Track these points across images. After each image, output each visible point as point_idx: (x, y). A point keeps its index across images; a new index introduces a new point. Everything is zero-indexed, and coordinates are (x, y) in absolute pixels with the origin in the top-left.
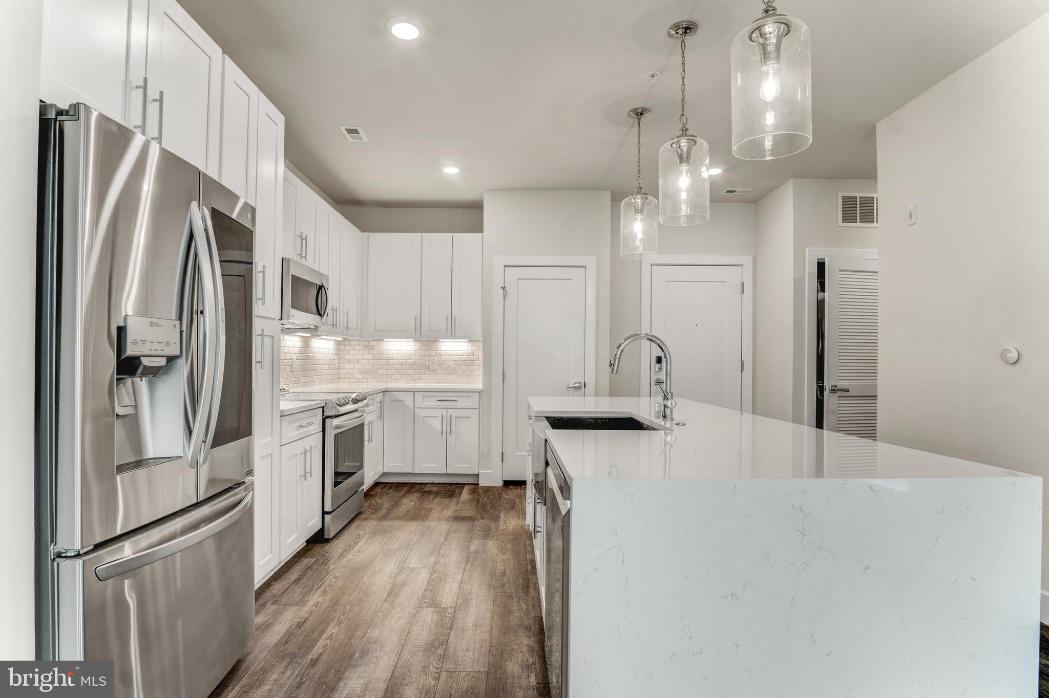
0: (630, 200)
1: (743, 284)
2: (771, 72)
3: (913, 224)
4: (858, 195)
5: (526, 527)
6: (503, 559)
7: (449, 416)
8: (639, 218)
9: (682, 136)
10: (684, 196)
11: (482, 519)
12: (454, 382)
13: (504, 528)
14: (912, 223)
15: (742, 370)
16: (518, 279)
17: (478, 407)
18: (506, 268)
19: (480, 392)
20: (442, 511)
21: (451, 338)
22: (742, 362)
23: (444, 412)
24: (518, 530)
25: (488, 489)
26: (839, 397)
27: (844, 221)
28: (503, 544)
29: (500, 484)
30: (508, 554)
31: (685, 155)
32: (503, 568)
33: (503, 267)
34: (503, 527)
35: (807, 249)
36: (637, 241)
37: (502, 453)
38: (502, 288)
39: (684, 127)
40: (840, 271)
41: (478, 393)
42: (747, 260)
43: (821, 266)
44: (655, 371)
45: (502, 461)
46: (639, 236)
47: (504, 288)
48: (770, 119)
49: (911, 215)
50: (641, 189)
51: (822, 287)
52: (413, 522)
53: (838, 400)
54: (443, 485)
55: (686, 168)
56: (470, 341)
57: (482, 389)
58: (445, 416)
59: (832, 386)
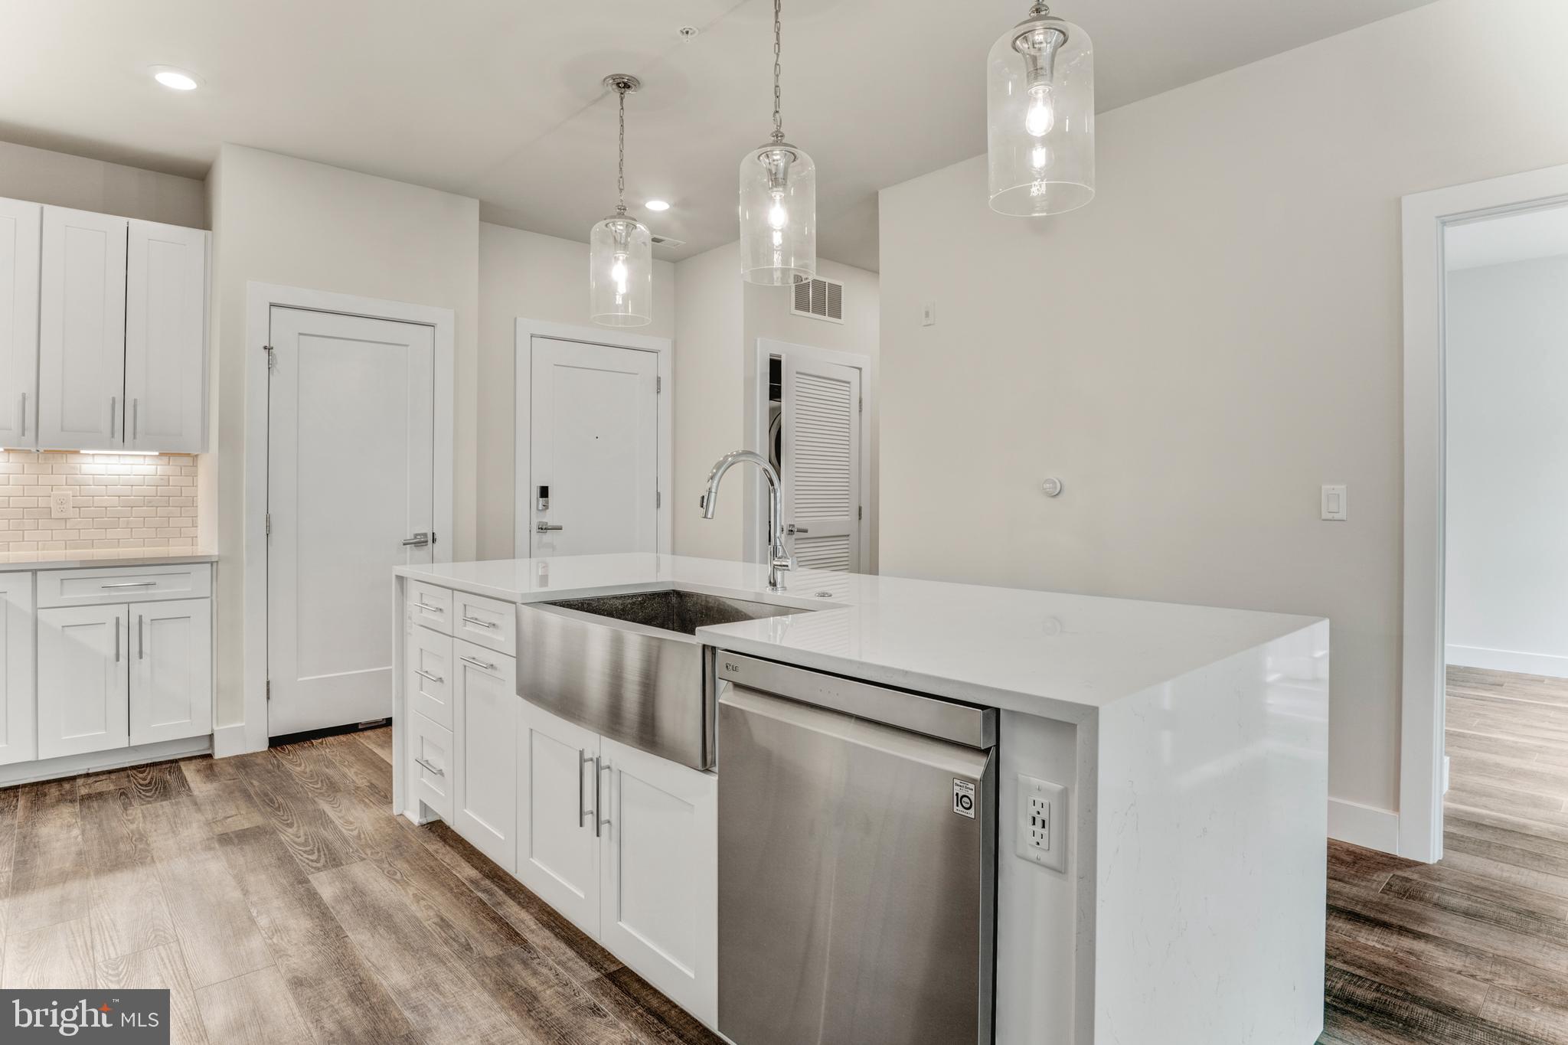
0: (606, 225)
1: (659, 380)
2: (1040, 95)
3: (930, 325)
4: (828, 280)
5: (400, 820)
6: (415, 895)
7: (134, 621)
8: (621, 258)
9: (774, 144)
10: (777, 239)
11: (290, 825)
12: (118, 543)
13: (357, 831)
14: (929, 323)
15: (658, 505)
16: (300, 334)
17: (209, 595)
18: (274, 309)
19: (212, 563)
20: (174, 832)
21: (124, 448)
22: (658, 494)
23: (121, 611)
24: (389, 830)
25: (242, 763)
26: (796, 539)
27: (798, 307)
28: (386, 865)
29: (264, 746)
30: (414, 882)
31: (780, 176)
32: (431, 913)
33: (268, 305)
34: (352, 830)
35: (759, 339)
36: (617, 297)
37: (268, 683)
38: (265, 348)
39: (778, 131)
40: (797, 373)
41: (209, 565)
42: (664, 344)
43: (775, 366)
44: (538, 509)
45: (268, 698)
46: (622, 288)
47: (268, 349)
48: (1039, 158)
49: (927, 314)
50: (625, 209)
51: (775, 393)
52: (118, 875)
53: (796, 544)
54: (122, 774)
55: (781, 196)
56: (161, 454)
57: (219, 556)
58: (123, 622)
59: (790, 525)
